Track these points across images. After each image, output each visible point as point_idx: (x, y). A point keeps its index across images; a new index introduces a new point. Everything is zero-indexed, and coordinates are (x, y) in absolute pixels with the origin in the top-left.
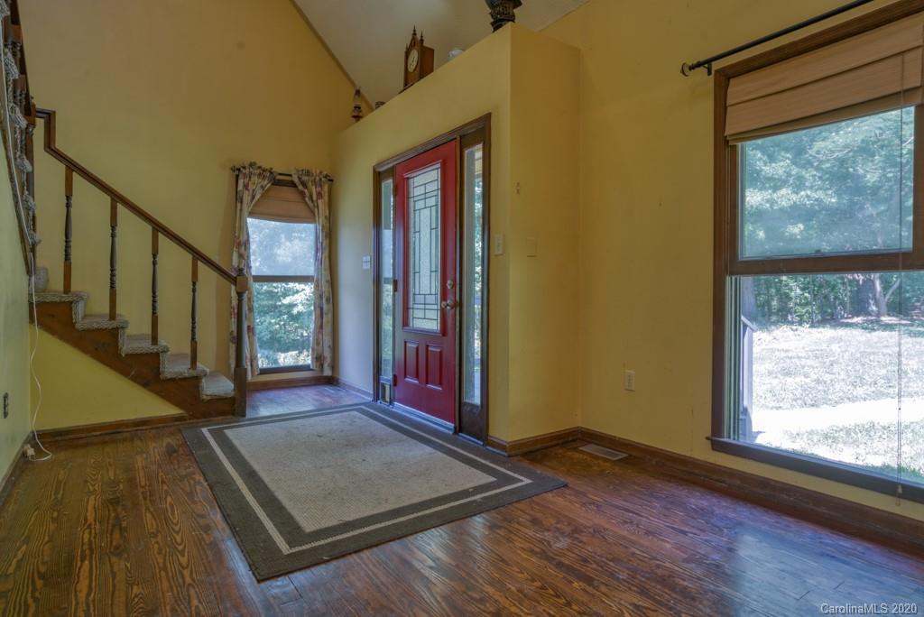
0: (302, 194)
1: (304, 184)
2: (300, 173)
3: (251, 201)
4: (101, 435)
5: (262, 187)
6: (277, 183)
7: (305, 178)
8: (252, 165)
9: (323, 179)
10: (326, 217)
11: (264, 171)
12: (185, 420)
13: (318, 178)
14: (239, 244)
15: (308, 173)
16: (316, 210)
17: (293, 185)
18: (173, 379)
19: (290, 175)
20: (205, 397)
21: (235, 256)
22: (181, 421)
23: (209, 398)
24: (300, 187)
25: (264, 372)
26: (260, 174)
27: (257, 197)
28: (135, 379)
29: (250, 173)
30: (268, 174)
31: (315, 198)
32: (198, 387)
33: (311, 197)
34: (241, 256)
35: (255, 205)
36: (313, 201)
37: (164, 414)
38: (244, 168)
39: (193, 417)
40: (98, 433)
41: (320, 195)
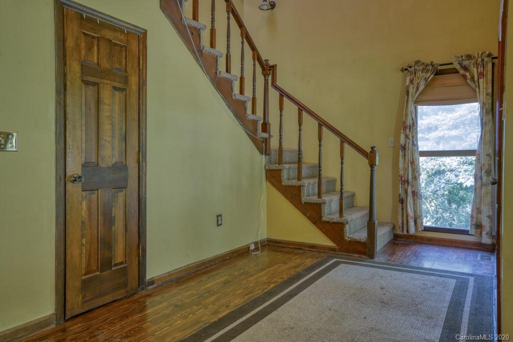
0: (464, 76)
1: (466, 68)
2: (461, 59)
3: (416, 92)
4: (293, 248)
5: (426, 79)
6: (439, 73)
7: (466, 63)
8: (417, 62)
9: (486, 59)
10: (487, 94)
11: (427, 65)
12: (336, 251)
13: (480, 59)
14: (405, 128)
15: (469, 57)
16: (477, 90)
17: (455, 71)
18: (328, 222)
19: (452, 64)
20: (346, 238)
21: (402, 137)
22: (333, 251)
23: (349, 239)
24: (462, 72)
25: (427, 229)
26: (424, 69)
27: (421, 88)
28: (309, 218)
29: (415, 70)
30: (430, 67)
31: (476, 79)
32: (343, 230)
33: (473, 78)
34: (407, 137)
35: (420, 95)
36: (474, 81)
37: (325, 244)
38: (410, 67)
39: (341, 250)
40: (292, 247)
41: (481, 75)
